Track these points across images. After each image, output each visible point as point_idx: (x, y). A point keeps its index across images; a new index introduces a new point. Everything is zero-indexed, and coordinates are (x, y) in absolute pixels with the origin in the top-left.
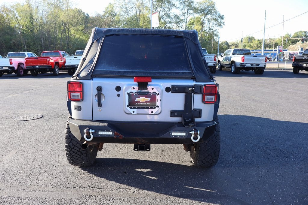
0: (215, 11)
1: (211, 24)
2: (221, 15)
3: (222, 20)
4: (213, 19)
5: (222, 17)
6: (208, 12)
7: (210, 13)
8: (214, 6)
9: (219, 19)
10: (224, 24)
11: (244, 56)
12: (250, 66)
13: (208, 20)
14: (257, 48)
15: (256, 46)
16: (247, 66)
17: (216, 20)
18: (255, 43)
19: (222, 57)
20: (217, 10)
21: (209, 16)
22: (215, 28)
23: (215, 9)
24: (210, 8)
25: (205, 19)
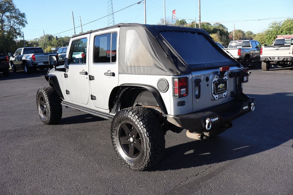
0: (14, 9)
1: (12, 22)
2: (22, 12)
3: (23, 18)
4: (14, 17)
5: (23, 15)
6: (6, 9)
7: (8, 10)
8: (12, 3)
9: (19, 17)
10: (27, 23)
11: (34, 55)
12: (42, 64)
13: (7, 17)
14: (58, 46)
15: (56, 44)
16: (39, 64)
17: (16, 18)
18: (55, 41)
19: (13, 57)
20: (16, 8)
21: (8, 14)
22: (17, 26)
23: (13, 7)
24: (7, 5)
25: (4, 17)
